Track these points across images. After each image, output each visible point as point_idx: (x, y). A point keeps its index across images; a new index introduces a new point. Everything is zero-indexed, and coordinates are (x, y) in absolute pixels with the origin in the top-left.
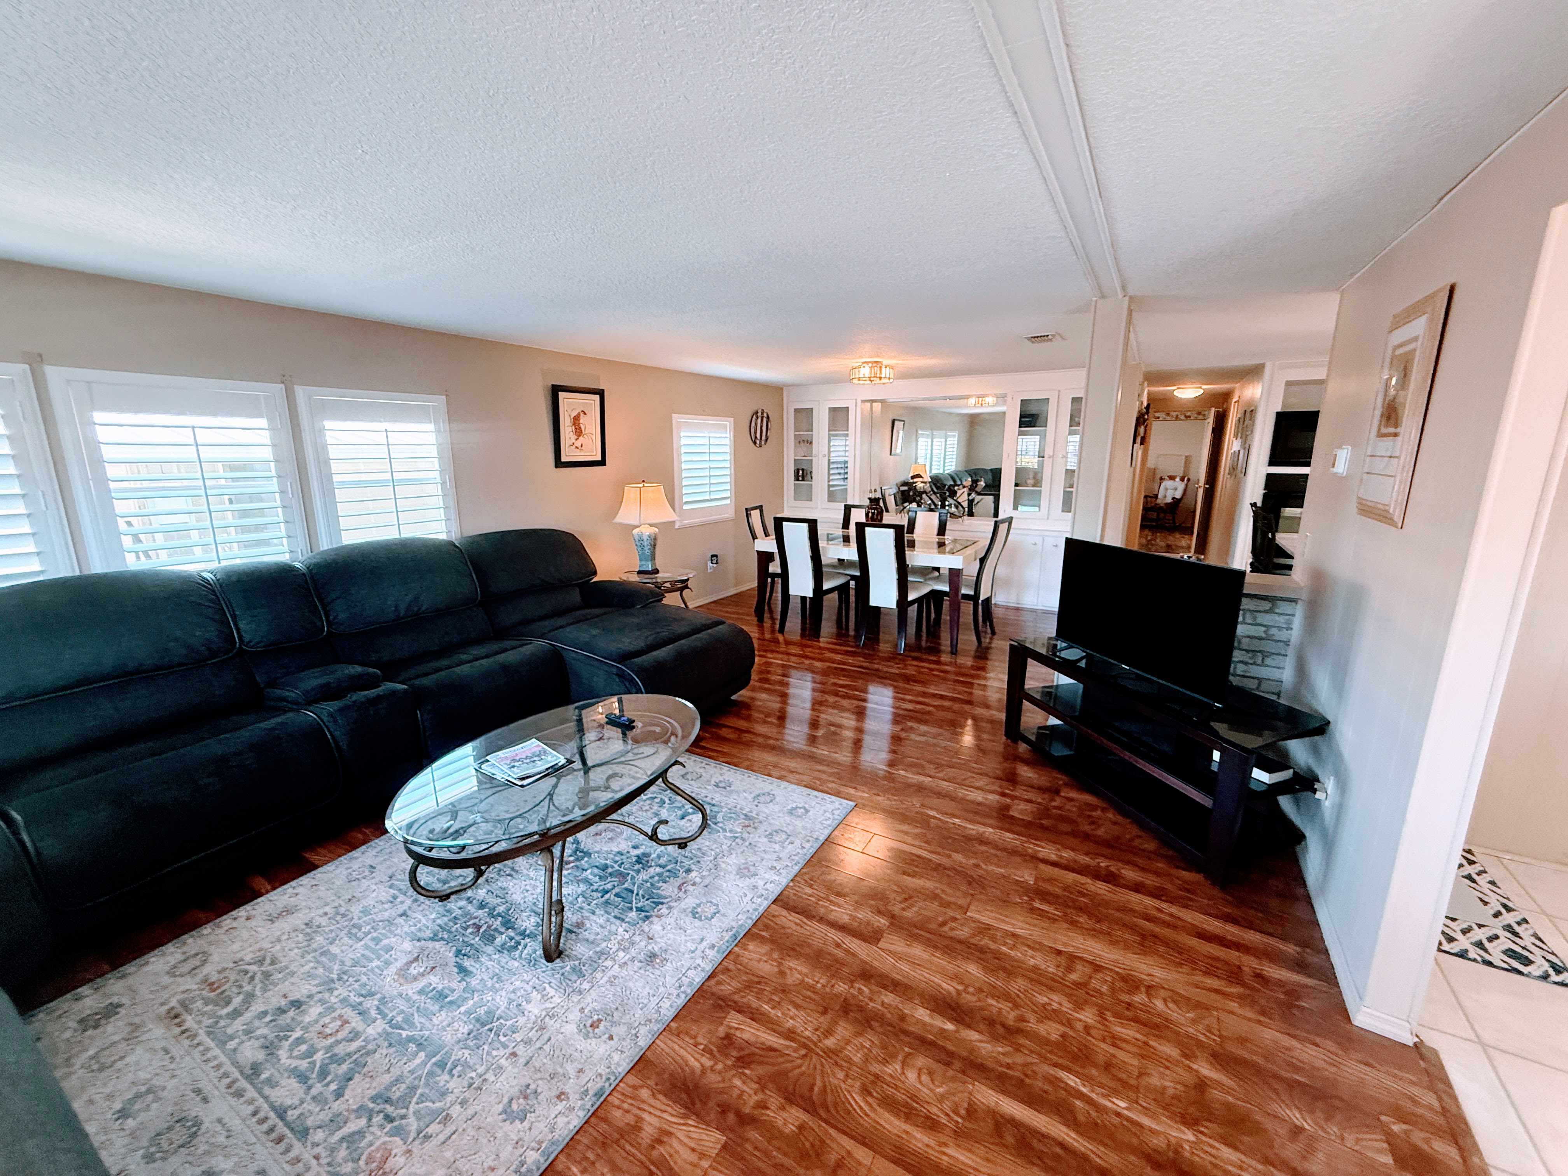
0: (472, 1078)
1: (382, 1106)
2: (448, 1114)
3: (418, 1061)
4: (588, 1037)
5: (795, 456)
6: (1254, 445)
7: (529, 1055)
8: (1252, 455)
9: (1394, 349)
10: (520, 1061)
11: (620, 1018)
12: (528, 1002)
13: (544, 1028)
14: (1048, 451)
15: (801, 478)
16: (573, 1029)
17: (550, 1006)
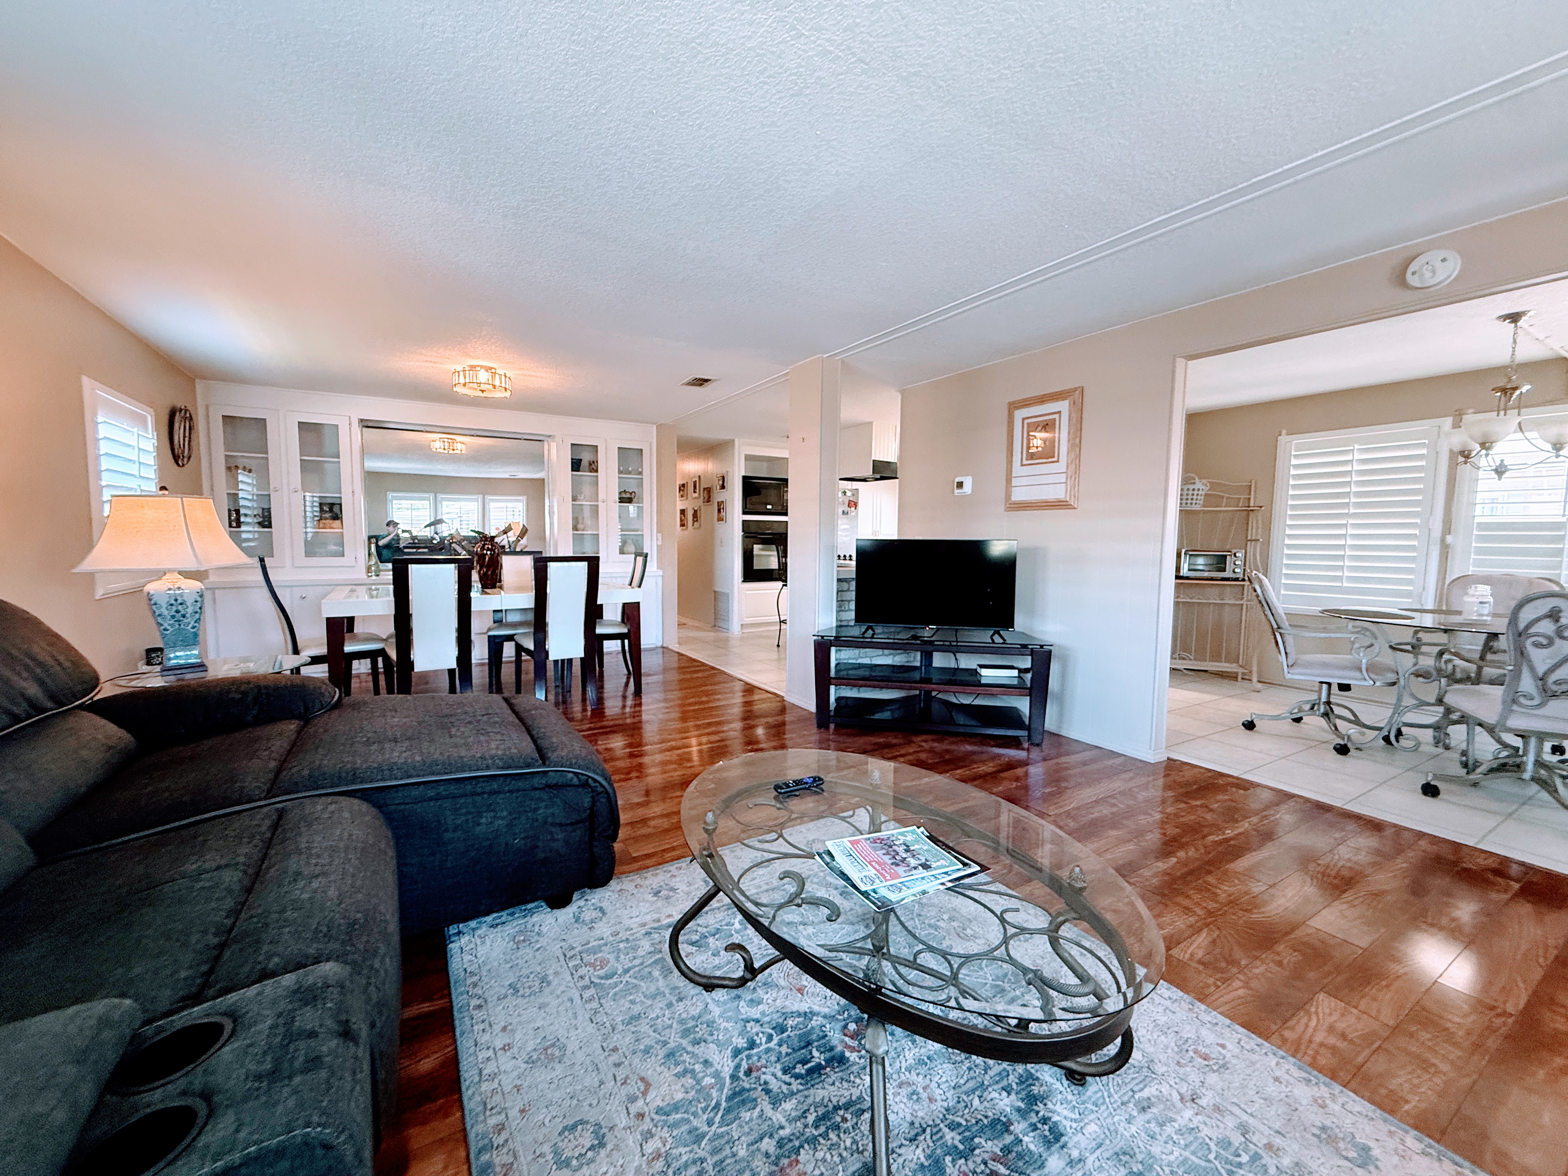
4: (1224, 1066)
5: (228, 488)
6: (733, 500)
7: (1267, 1132)
8: (733, 507)
9: (1024, 419)
10: (1278, 1141)
11: (1188, 1032)
12: (1173, 1120)
13: (1217, 1108)
14: (601, 496)
15: (234, 524)
16: (1212, 1079)
17: (1176, 1097)
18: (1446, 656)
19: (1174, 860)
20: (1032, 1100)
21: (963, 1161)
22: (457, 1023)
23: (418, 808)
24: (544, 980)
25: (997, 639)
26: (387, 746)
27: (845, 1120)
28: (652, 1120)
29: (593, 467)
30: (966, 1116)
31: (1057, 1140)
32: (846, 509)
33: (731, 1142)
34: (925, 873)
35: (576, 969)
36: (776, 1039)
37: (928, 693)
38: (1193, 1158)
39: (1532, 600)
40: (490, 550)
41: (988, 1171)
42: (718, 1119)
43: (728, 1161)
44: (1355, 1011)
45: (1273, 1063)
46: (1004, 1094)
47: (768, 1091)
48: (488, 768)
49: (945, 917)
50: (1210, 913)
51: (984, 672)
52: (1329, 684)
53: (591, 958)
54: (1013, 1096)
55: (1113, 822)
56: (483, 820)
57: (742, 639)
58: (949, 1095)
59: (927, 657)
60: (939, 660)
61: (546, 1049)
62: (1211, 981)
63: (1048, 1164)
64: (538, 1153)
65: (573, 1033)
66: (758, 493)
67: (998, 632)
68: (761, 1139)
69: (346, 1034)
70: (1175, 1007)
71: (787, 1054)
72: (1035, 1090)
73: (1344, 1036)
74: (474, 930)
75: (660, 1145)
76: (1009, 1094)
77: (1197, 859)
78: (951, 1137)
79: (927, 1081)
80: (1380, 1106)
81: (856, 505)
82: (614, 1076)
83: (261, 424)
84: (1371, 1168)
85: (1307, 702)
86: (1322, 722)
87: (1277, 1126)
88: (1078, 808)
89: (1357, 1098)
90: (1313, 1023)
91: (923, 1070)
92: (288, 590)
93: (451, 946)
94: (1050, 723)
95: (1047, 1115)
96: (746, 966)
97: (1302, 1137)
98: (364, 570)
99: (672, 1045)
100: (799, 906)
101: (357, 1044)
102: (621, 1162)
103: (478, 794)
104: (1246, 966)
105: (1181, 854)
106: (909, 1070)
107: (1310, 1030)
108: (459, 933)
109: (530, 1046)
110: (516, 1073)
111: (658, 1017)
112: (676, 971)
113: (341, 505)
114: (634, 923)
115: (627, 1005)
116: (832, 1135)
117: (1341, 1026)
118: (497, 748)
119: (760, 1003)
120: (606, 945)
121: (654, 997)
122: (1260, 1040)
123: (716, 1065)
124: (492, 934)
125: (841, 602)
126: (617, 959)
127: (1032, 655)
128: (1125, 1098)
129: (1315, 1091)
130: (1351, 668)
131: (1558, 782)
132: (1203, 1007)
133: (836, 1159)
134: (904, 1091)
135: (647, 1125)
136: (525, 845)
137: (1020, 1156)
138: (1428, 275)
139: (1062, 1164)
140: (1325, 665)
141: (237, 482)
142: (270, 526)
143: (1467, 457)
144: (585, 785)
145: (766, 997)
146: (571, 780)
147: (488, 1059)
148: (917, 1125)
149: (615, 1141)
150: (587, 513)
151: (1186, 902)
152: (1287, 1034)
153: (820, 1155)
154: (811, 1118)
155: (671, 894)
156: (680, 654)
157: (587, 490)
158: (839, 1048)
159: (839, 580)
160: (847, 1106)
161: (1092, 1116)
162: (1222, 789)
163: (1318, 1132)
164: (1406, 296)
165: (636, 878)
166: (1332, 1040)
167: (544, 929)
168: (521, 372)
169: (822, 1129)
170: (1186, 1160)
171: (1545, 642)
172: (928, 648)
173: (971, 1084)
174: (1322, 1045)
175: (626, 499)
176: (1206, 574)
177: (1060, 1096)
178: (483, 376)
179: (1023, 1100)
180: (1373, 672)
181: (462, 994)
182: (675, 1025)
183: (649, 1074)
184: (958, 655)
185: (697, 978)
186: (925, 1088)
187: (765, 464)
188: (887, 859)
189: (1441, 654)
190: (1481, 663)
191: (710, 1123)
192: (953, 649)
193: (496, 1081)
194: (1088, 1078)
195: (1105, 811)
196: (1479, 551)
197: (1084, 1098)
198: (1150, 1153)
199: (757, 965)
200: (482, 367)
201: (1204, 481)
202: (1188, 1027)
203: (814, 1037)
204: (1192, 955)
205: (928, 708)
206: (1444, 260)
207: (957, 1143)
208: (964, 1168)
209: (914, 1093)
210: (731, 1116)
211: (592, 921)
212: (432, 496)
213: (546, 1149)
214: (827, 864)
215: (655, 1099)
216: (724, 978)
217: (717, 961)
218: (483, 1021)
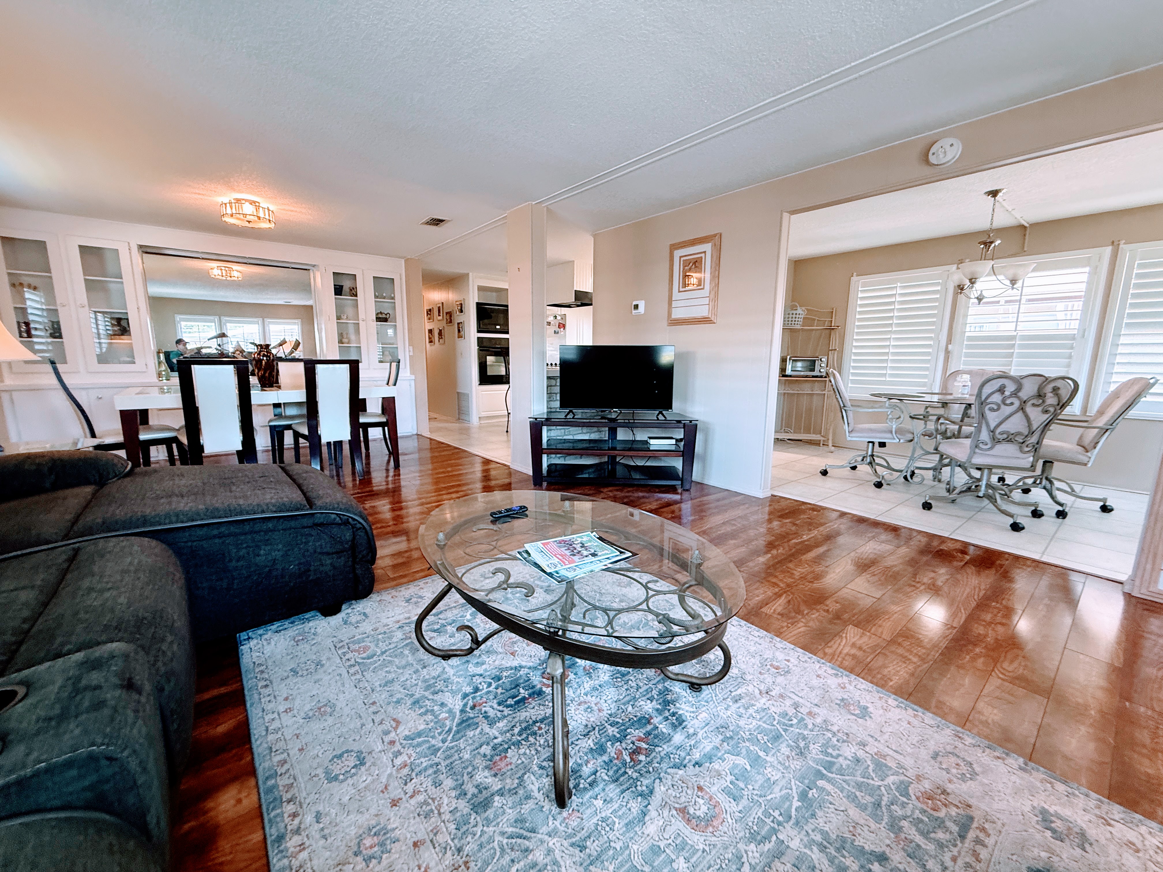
0: (838, 741)
1: (884, 809)
2: (876, 754)
3: (829, 787)
4: (788, 672)
5: (14, 303)
6: (469, 321)
7: (809, 705)
8: (469, 326)
9: (681, 257)
10: (816, 710)
11: (768, 654)
12: (753, 705)
13: (781, 696)
14: (361, 316)
15: (25, 335)
16: (780, 679)
17: (757, 692)
18: (941, 421)
19: (770, 555)
20: (666, 703)
21: (619, 743)
22: (247, 698)
23: (205, 544)
24: (319, 664)
25: (661, 417)
26: (175, 499)
27: (540, 728)
28: (401, 744)
29: (353, 292)
30: (623, 718)
31: (680, 724)
32: (557, 329)
33: (459, 751)
34: (593, 559)
35: (344, 654)
36: (494, 685)
37: (613, 458)
38: (764, 725)
39: (990, 380)
40: (267, 356)
41: (635, 747)
42: (450, 738)
43: (457, 762)
44: (868, 634)
45: (817, 667)
46: (649, 701)
47: (486, 717)
48: (263, 512)
49: (617, 600)
50: (788, 585)
51: (652, 442)
52: (873, 443)
53: (356, 647)
54: (654, 702)
55: (733, 535)
56: (262, 552)
57: (480, 427)
58: (612, 706)
59: (613, 432)
60: (622, 435)
61: (320, 709)
62: (785, 624)
63: (673, 739)
64: (313, 774)
65: (341, 696)
66: (490, 317)
67: (661, 413)
68: (481, 747)
69: (129, 685)
70: (761, 641)
71: (502, 693)
72: (669, 697)
73: (860, 648)
74: (261, 635)
75: (406, 758)
76: (652, 701)
77: (783, 554)
78: (612, 731)
79: (598, 699)
80: (877, 685)
81: (564, 326)
82: (373, 720)
83: (41, 246)
84: (867, 718)
85: (860, 456)
86: (868, 468)
87: (816, 702)
88: (711, 528)
89: (864, 681)
90: (844, 641)
91: (596, 693)
92: (84, 393)
93: (242, 647)
94: (696, 475)
95: (675, 711)
96: (472, 640)
97: (830, 706)
98: (155, 376)
99: (417, 696)
100: (506, 589)
101: (140, 693)
102: (377, 772)
103: (256, 532)
104: (807, 614)
105: (774, 552)
106: (586, 694)
107: (841, 647)
108: (249, 638)
109: (307, 707)
110: (296, 726)
111: (407, 680)
112: (422, 649)
113: (127, 319)
114: (390, 621)
115: (384, 674)
116: (531, 739)
117: (859, 643)
118: (271, 498)
119: (483, 664)
120: (368, 637)
121: (404, 667)
122: (811, 655)
123: (449, 705)
124: (276, 637)
125: (550, 394)
126: (377, 645)
127: (684, 428)
128: (726, 696)
129: (840, 680)
130: (885, 432)
131: (998, 497)
132: (778, 639)
133: (533, 752)
134: (582, 707)
135: (397, 747)
136: (300, 569)
137: (657, 736)
138: (941, 156)
139: (683, 737)
140: (871, 430)
141: (24, 300)
142: (60, 337)
143: (962, 289)
144: (346, 523)
145: (488, 660)
146: (335, 519)
147: (273, 720)
148: (590, 726)
149: (372, 760)
150: (351, 330)
151: (774, 580)
152: (827, 650)
153: (522, 751)
154: (516, 730)
155: (419, 600)
156: (431, 439)
157: (349, 311)
158: (539, 686)
159: (549, 378)
160: (542, 721)
161: (704, 708)
162: (804, 512)
163: (839, 702)
164: (927, 171)
165: (393, 592)
166: (853, 651)
167: (319, 630)
168: (283, 207)
169: (524, 736)
170: (760, 726)
171: (995, 407)
172: (613, 425)
173: (627, 698)
174: (847, 654)
175: (382, 318)
176: (802, 373)
177: (684, 699)
178: (248, 209)
179: (660, 704)
180: (900, 434)
181: (252, 678)
182: (420, 683)
183: (399, 716)
184: (635, 430)
185: (437, 652)
186: (596, 704)
187: (494, 294)
188: (568, 553)
189: (939, 419)
190: (961, 423)
191: (444, 741)
192: (631, 426)
193: (280, 733)
194: (703, 687)
195: (729, 529)
196: (967, 355)
197: (700, 698)
198: (738, 725)
199: (480, 639)
200: (246, 200)
201: (804, 308)
202: (768, 652)
203: (522, 681)
204: (775, 610)
205: (614, 470)
206: (952, 145)
207: (615, 733)
208: (619, 747)
209: (589, 707)
210: (459, 735)
211: (358, 622)
212: (216, 319)
213: (320, 771)
214: (525, 559)
215: (404, 731)
216: (456, 650)
217: (453, 640)
218: (269, 695)
